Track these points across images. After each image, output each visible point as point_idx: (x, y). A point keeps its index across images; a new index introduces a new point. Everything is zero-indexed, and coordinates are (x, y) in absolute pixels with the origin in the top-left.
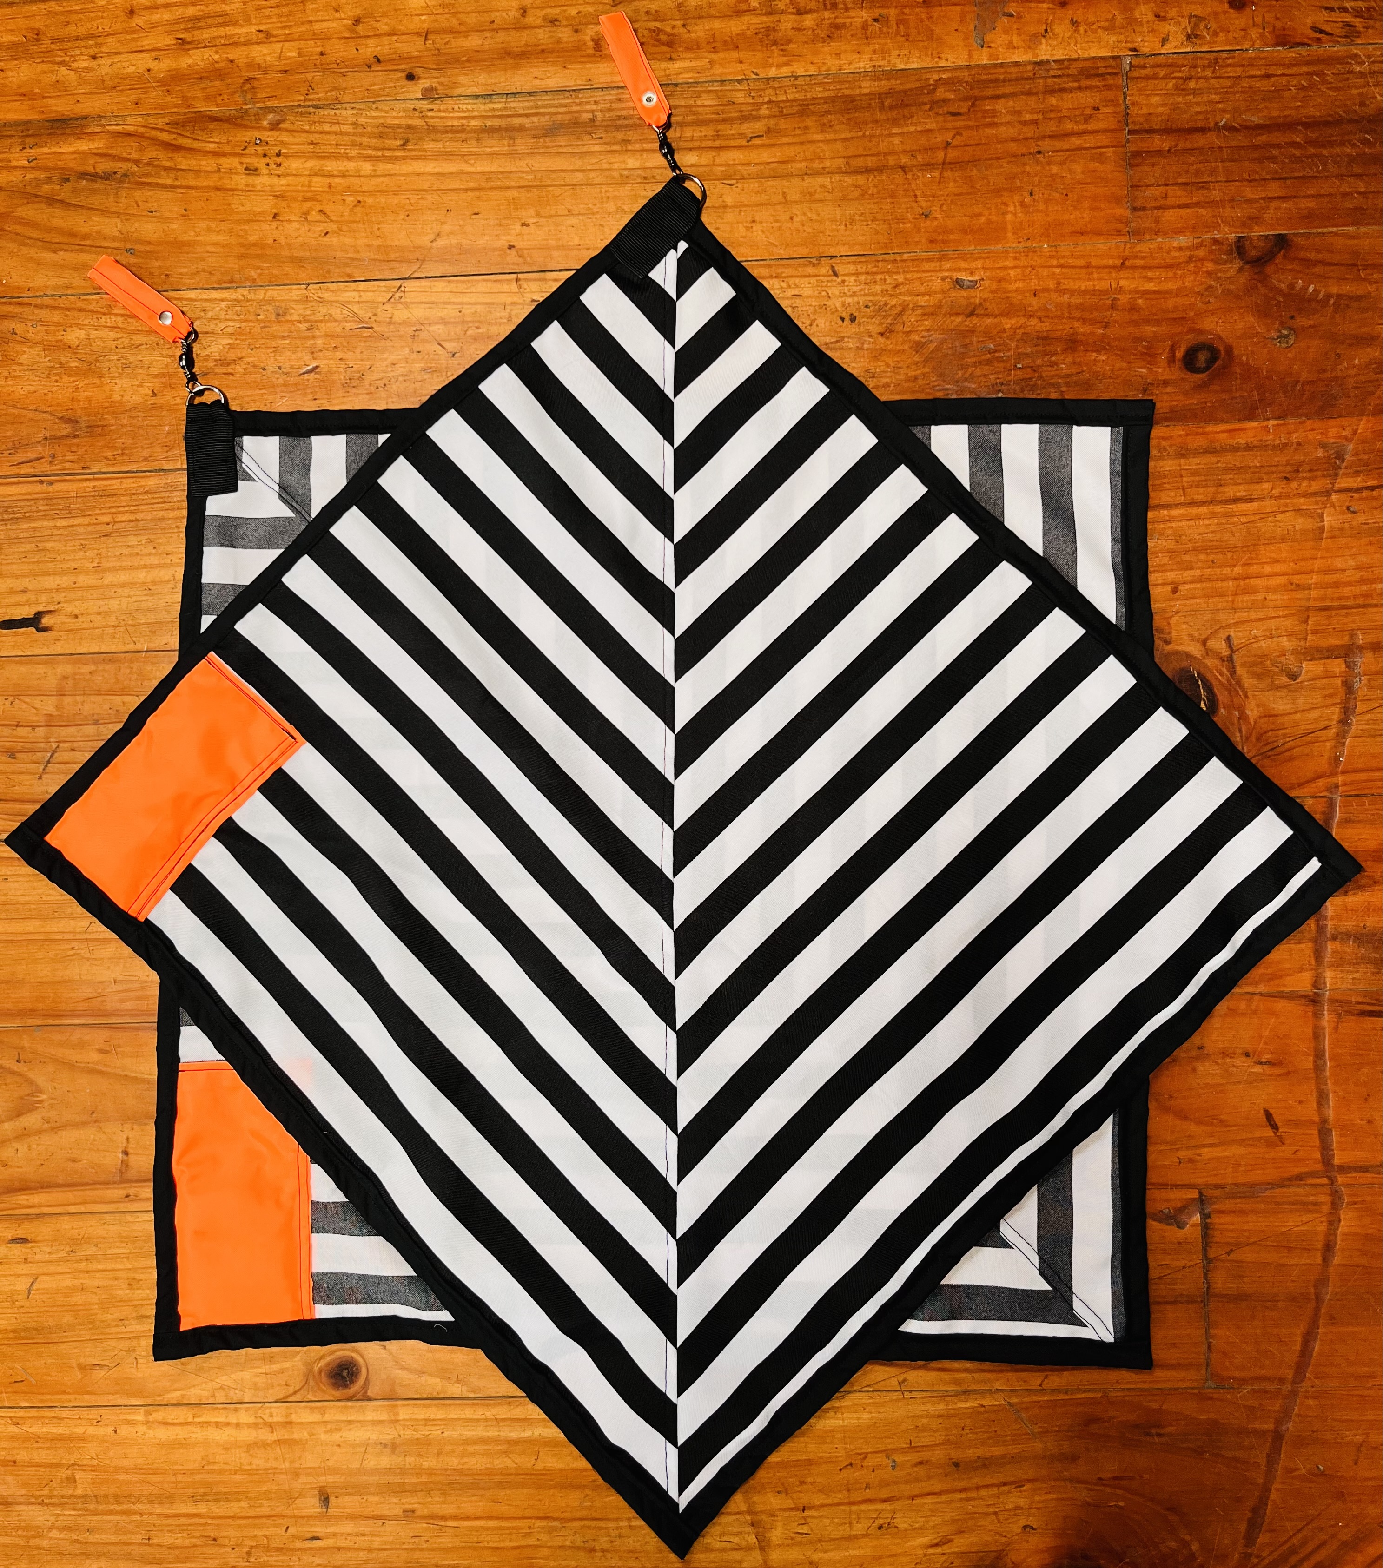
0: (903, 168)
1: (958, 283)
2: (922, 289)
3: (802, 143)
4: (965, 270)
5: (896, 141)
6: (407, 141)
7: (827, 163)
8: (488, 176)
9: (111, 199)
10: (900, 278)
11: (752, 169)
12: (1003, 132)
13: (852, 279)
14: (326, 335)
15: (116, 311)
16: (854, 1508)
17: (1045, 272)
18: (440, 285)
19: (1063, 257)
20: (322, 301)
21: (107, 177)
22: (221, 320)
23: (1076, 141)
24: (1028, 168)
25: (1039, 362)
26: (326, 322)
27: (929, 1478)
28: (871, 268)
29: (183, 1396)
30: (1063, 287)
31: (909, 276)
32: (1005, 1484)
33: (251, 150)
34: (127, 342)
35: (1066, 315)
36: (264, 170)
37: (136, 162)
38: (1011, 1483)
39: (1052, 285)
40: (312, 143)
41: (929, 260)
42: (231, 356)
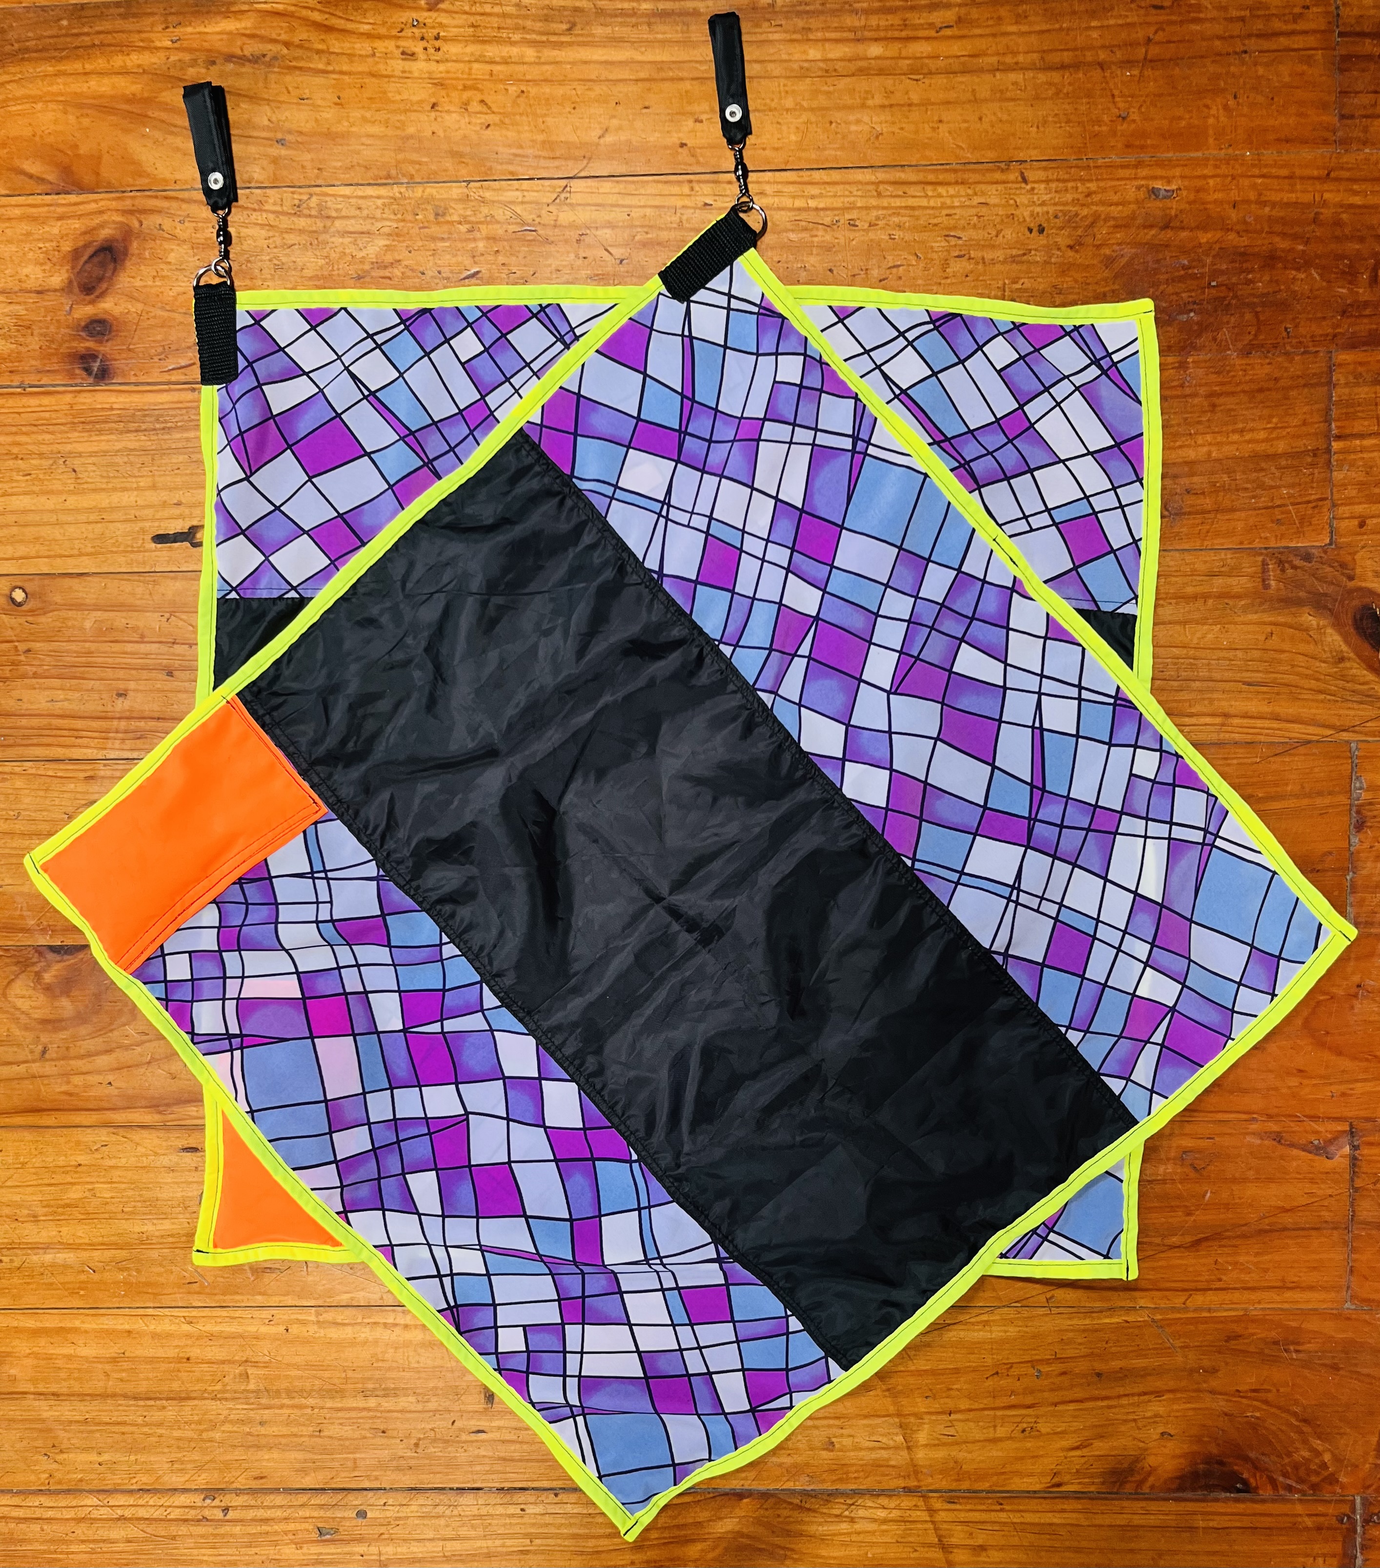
0: (1101, 65)
1: (1154, 192)
2: (1115, 198)
3: (994, 35)
4: (1162, 178)
5: (1095, 34)
6: (573, 25)
7: (1021, 58)
8: (660, 66)
9: (261, 84)
10: (1093, 186)
11: (941, 63)
12: (1208, 28)
13: (1043, 186)
14: (488, 238)
15: (267, 207)
16: (999, 1413)
17: (1246, 182)
18: (607, 186)
19: (1266, 166)
20: (483, 201)
21: (255, 60)
22: (377, 220)
23: (1284, 41)
24: (1233, 69)
25: (1234, 280)
26: (488, 223)
27: (1072, 1386)
28: (1062, 175)
29: (352, 1299)
30: (1263, 198)
31: (1102, 184)
32: (1145, 1394)
33: (408, 32)
34: (278, 241)
35: (1266, 229)
36: (421, 55)
37: (287, 44)
38: (1151, 1393)
39: (1252, 196)
40: (473, 26)
41: (1123, 167)
42: (389, 258)
